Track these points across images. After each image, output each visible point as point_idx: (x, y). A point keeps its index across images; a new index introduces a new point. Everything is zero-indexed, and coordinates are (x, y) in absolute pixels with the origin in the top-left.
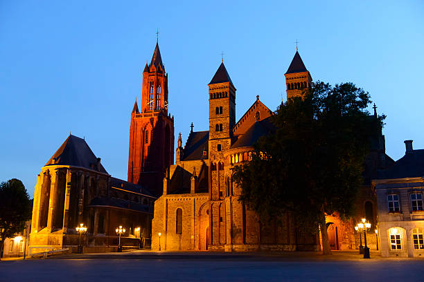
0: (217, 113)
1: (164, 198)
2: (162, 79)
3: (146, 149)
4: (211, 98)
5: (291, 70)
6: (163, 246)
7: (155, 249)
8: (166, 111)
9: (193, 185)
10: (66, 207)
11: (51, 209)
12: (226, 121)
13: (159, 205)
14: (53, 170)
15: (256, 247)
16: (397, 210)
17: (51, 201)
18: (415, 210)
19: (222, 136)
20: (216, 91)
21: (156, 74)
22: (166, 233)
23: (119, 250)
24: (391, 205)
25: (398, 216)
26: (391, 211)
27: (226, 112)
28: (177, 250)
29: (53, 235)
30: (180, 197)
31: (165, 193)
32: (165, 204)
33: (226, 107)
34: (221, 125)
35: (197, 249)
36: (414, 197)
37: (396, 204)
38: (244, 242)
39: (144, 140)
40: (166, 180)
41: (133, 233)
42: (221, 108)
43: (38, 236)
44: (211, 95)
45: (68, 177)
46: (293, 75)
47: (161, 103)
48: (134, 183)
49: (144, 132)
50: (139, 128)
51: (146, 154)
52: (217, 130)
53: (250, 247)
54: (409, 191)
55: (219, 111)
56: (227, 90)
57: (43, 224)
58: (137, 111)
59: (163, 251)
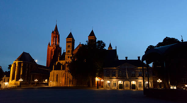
0: (68, 47)
1: (53, 71)
2: (57, 36)
3: (52, 56)
4: (67, 43)
5: (90, 35)
6: (52, 85)
7: (49, 86)
8: (59, 45)
9: (62, 68)
10: (21, 73)
11: (16, 74)
12: (70, 49)
13: (51, 73)
14: (17, 62)
15: (76, 85)
16: (109, 76)
17: (16, 72)
18: (113, 76)
19: (69, 54)
20: (68, 41)
21: (56, 34)
22: (53, 81)
23: (36, 86)
24: (107, 74)
25: (109, 78)
26: (107, 76)
27: (71, 47)
28: (56, 86)
29: (16, 82)
30: (58, 71)
31: (53, 70)
32: (53, 73)
33: (71, 45)
34: (69, 51)
35: (62, 86)
36: (113, 73)
37: (109, 74)
38: (73, 84)
39: (52, 54)
40: (54, 66)
41: (45, 81)
42: (70, 46)
43: (11, 82)
44: (67, 42)
45: (22, 65)
46: (90, 37)
47: (57, 43)
48: (48, 66)
49: (52, 51)
50: (50, 50)
51: (52, 58)
52: (68, 52)
53: (74, 85)
54: (112, 71)
55: (69, 46)
56: (71, 40)
57: (13, 79)
58: (50, 45)
59: (52, 86)
